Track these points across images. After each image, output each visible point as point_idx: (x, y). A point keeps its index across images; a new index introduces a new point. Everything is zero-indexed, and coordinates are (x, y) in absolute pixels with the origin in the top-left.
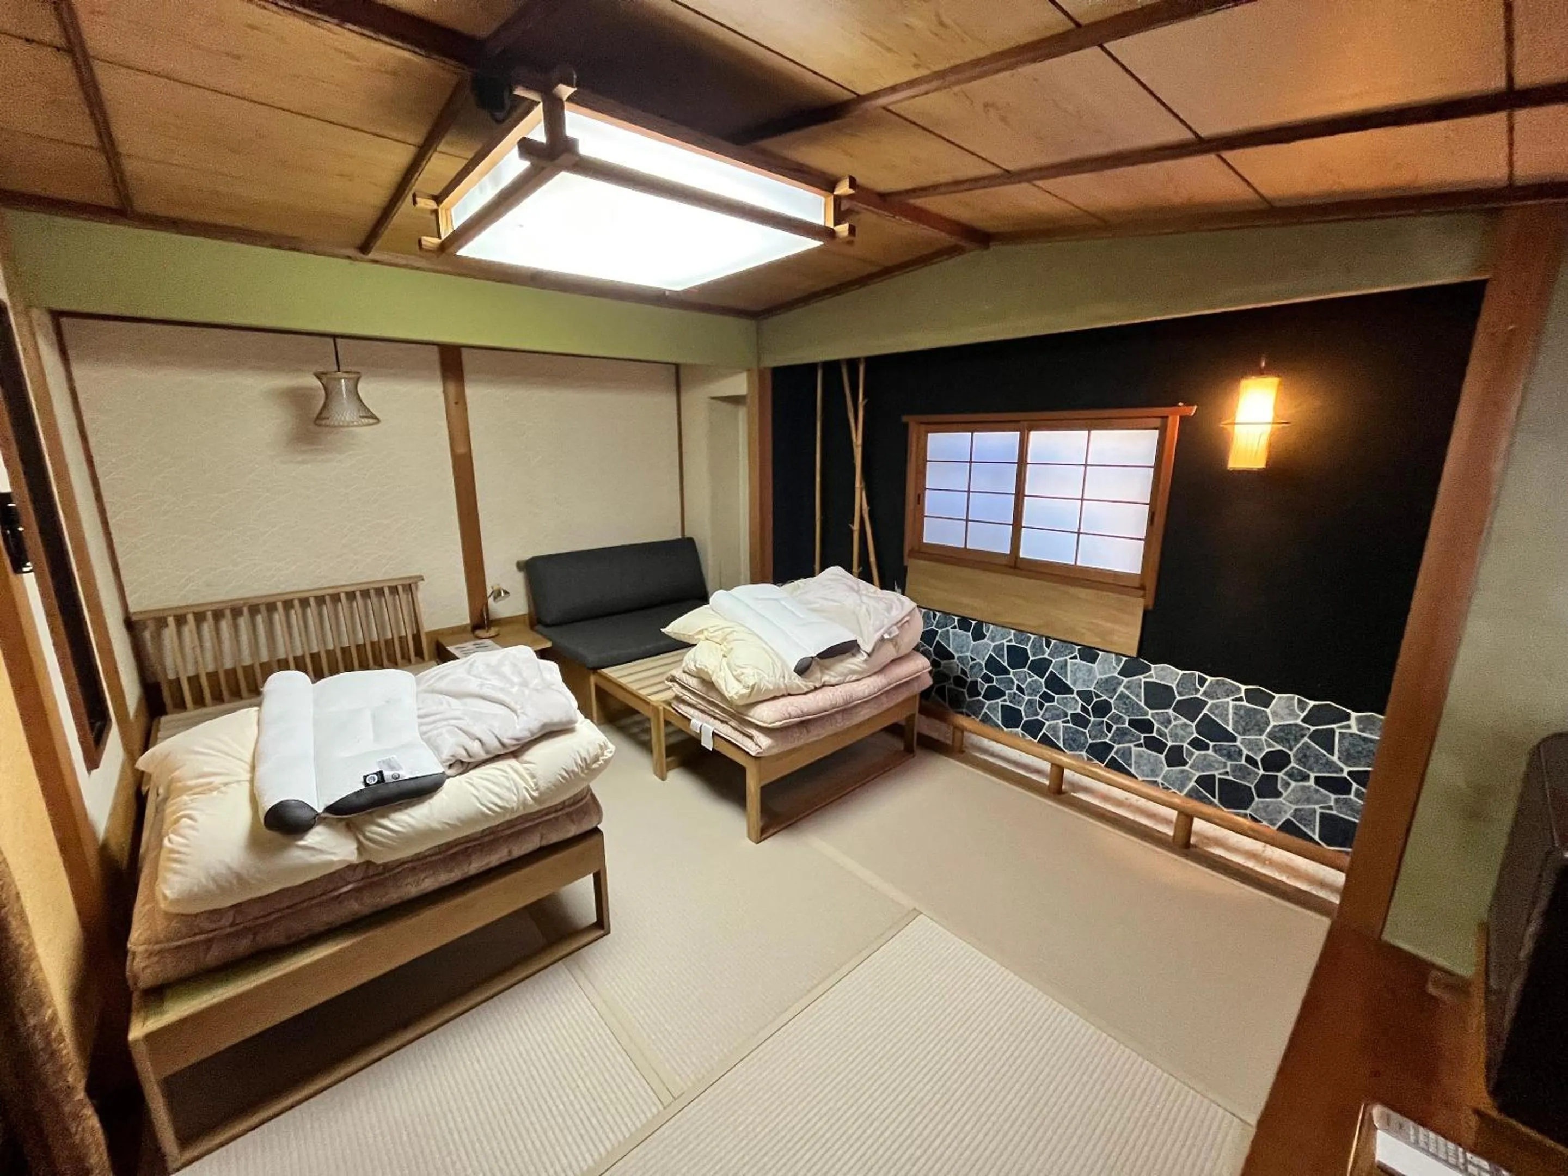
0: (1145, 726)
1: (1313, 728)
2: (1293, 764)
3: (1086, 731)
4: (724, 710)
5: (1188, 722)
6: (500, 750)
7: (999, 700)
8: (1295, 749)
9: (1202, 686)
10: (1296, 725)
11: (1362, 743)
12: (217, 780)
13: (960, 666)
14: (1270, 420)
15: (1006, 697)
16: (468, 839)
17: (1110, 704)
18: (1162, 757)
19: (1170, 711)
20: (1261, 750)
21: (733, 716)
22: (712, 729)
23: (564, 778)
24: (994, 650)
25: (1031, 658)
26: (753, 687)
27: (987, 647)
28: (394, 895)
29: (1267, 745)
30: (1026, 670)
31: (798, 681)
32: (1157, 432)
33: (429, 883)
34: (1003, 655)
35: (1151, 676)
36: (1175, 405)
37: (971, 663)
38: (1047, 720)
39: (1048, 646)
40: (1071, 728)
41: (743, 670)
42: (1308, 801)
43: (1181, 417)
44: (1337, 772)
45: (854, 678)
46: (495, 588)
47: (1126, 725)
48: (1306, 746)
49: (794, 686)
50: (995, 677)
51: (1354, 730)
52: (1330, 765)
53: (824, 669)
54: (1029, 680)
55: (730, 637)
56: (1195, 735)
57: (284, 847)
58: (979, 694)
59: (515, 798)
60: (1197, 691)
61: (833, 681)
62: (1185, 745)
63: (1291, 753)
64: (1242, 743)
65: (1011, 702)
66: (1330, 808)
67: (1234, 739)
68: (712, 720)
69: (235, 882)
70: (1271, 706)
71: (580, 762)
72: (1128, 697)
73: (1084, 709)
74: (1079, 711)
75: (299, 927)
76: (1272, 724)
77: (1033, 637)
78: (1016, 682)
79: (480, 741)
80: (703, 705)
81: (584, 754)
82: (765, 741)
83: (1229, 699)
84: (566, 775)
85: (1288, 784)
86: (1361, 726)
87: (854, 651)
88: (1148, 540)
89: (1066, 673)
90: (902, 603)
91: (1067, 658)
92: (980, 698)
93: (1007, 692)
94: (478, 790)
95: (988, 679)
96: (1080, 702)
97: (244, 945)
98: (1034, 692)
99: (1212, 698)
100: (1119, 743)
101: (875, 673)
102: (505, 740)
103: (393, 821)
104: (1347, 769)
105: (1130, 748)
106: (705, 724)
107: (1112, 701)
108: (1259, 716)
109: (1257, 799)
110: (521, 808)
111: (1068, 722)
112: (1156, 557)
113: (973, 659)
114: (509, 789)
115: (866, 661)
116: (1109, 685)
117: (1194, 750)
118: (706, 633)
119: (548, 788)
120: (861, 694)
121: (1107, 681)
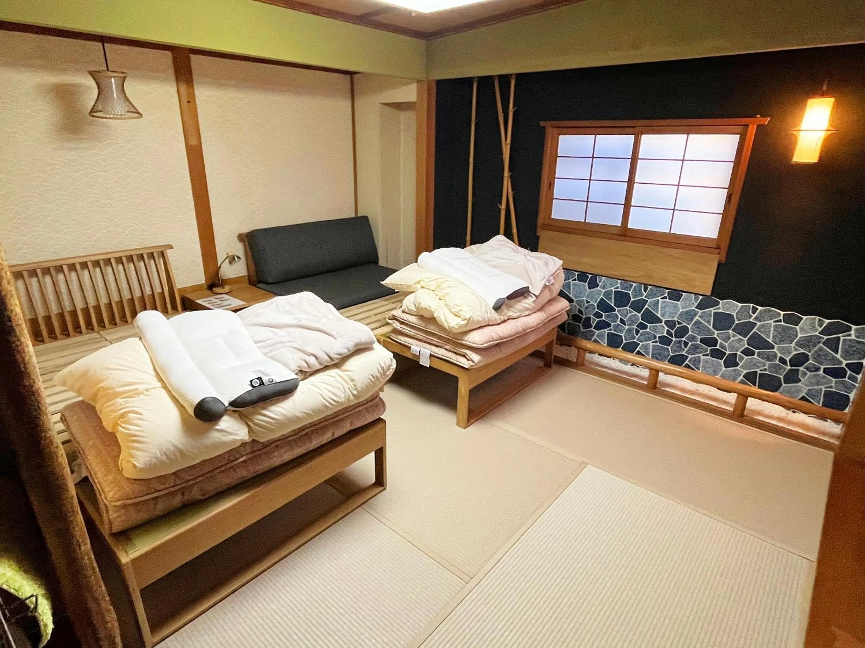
0: (711, 342)
1: (826, 337)
2: (810, 361)
3: (669, 348)
4: (439, 337)
5: (742, 338)
6: (328, 362)
7: (606, 330)
8: (812, 352)
9: (754, 313)
10: (816, 336)
11: (856, 344)
12: (141, 387)
13: (578, 307)
14: (825, 128)
15: (612, 328)
16: (312, 425)
17: (688, 328)
18: (722, 362)
19: (730, 331)
20: (790, 353)
21: (448, 341)
22: (429, 352)
23: (371, 381)
24: (604, 295)
25: (632, 300)
26: (469, 319)
27: (600, 292)
28: (266, 464)
29: (794, 350)
30: (628, 308)
31: (494, 315)
32: (739, 136)
33: (288, 456)
34: (611, 298)
35: (719, 308)
36: (755, 116)
37: (586, 305)
38: (641, 342)
39: (645, 291)
40: (658, 346)
41: (461, 308)
42: (818, 384)
43: (758, 126)
44: (838, 365)
45: (527, 313)
46: (230, 254)
47: (699, 342)
48: (821, 349)
49: (493, 318)
50: (604, 314)
51: (853, 337)
52: (834, 360)
53: (509, 307)
54: (629, 315)
55: (444, 285)
56: (746, 346)
57: (207, 431)
58: (591, 326)
59: (343, 396)
60: (750, 316)
61: (515, 315)
62: (739, 353)
63: (810, 354)
64: (777, 350)
65: (615, 331)
66: (831, 387)
67: (773, 347)
68: (428, 346)
69: (179, 455)
70: (800, 325)
71: (380, 370)
72: (701, 323)
73: (668, 332)
74: (665, 334)
75: (212, 487)
76: (800, 335)
77: (634, 285)
78: (620, 317)
79: (315, 356)
80: (421, 335)
81: (383, 365)
82: (476, 357)
83: (772, 321)
84: (373, 379)
85: (806, 374)
86: (857, 334)
87: (526, 295)
88: (725, 215)
89: (658, 308)
90: (554, 261)
91: (659, 298)
92: (592, 329)
93: (612, 324)
94: (320, 389)
95: (598, 315)
96: (666, 328)
97: (177, 501)
98: (633, 323)
99: (760, 321)
100: (692, 355)
101: (538, 310)
102: (332, 355)
103: (270, 411)
104: (845, 362)
105: (699, 357)
106: (422, 349)
107: (689, 326)
108: (791, 331)
109: (784, 385)
110: (347, 402)
111: (656, 342)
112: (730, 226)
113: (588, 302)
114: (339, 388)
115: (534, 301)
116: (689, 315)
117: (744, 356)
118: (422, 283)
119: (363, 388)
120: (531, 325)
121: (687, 313)
